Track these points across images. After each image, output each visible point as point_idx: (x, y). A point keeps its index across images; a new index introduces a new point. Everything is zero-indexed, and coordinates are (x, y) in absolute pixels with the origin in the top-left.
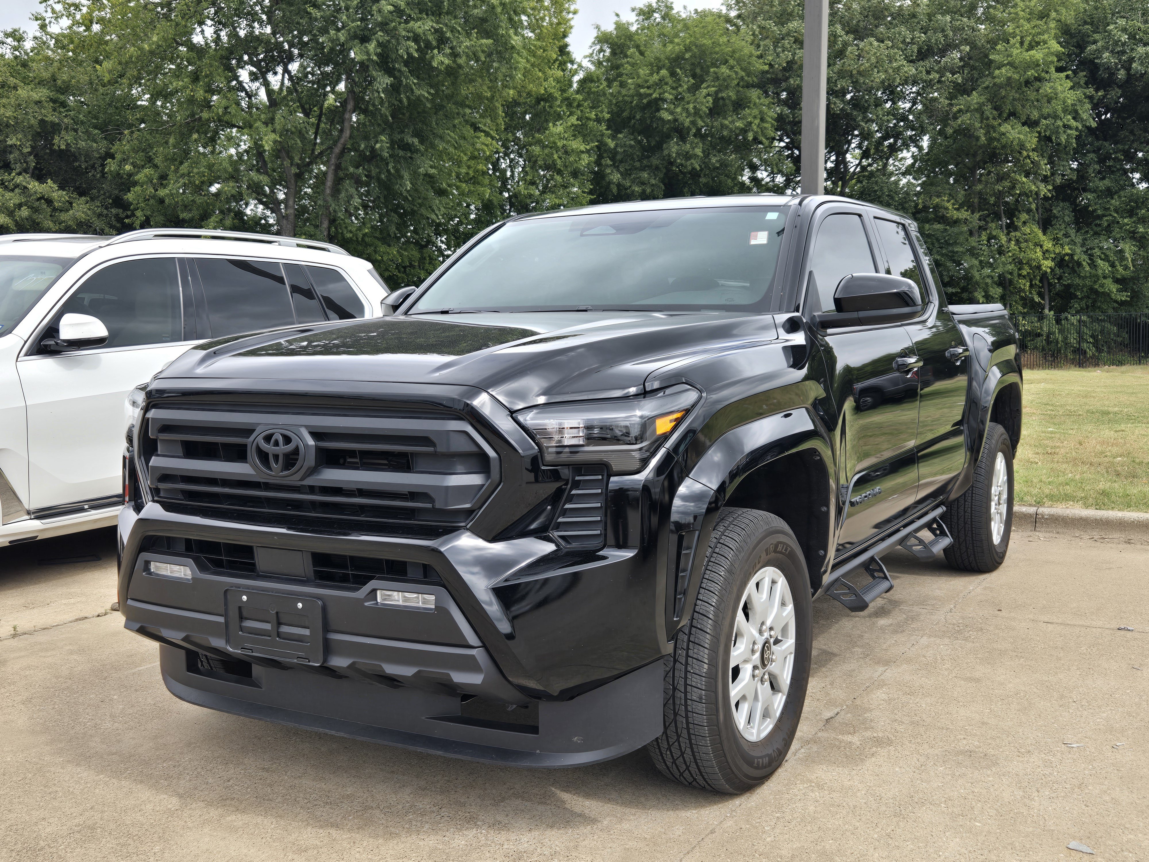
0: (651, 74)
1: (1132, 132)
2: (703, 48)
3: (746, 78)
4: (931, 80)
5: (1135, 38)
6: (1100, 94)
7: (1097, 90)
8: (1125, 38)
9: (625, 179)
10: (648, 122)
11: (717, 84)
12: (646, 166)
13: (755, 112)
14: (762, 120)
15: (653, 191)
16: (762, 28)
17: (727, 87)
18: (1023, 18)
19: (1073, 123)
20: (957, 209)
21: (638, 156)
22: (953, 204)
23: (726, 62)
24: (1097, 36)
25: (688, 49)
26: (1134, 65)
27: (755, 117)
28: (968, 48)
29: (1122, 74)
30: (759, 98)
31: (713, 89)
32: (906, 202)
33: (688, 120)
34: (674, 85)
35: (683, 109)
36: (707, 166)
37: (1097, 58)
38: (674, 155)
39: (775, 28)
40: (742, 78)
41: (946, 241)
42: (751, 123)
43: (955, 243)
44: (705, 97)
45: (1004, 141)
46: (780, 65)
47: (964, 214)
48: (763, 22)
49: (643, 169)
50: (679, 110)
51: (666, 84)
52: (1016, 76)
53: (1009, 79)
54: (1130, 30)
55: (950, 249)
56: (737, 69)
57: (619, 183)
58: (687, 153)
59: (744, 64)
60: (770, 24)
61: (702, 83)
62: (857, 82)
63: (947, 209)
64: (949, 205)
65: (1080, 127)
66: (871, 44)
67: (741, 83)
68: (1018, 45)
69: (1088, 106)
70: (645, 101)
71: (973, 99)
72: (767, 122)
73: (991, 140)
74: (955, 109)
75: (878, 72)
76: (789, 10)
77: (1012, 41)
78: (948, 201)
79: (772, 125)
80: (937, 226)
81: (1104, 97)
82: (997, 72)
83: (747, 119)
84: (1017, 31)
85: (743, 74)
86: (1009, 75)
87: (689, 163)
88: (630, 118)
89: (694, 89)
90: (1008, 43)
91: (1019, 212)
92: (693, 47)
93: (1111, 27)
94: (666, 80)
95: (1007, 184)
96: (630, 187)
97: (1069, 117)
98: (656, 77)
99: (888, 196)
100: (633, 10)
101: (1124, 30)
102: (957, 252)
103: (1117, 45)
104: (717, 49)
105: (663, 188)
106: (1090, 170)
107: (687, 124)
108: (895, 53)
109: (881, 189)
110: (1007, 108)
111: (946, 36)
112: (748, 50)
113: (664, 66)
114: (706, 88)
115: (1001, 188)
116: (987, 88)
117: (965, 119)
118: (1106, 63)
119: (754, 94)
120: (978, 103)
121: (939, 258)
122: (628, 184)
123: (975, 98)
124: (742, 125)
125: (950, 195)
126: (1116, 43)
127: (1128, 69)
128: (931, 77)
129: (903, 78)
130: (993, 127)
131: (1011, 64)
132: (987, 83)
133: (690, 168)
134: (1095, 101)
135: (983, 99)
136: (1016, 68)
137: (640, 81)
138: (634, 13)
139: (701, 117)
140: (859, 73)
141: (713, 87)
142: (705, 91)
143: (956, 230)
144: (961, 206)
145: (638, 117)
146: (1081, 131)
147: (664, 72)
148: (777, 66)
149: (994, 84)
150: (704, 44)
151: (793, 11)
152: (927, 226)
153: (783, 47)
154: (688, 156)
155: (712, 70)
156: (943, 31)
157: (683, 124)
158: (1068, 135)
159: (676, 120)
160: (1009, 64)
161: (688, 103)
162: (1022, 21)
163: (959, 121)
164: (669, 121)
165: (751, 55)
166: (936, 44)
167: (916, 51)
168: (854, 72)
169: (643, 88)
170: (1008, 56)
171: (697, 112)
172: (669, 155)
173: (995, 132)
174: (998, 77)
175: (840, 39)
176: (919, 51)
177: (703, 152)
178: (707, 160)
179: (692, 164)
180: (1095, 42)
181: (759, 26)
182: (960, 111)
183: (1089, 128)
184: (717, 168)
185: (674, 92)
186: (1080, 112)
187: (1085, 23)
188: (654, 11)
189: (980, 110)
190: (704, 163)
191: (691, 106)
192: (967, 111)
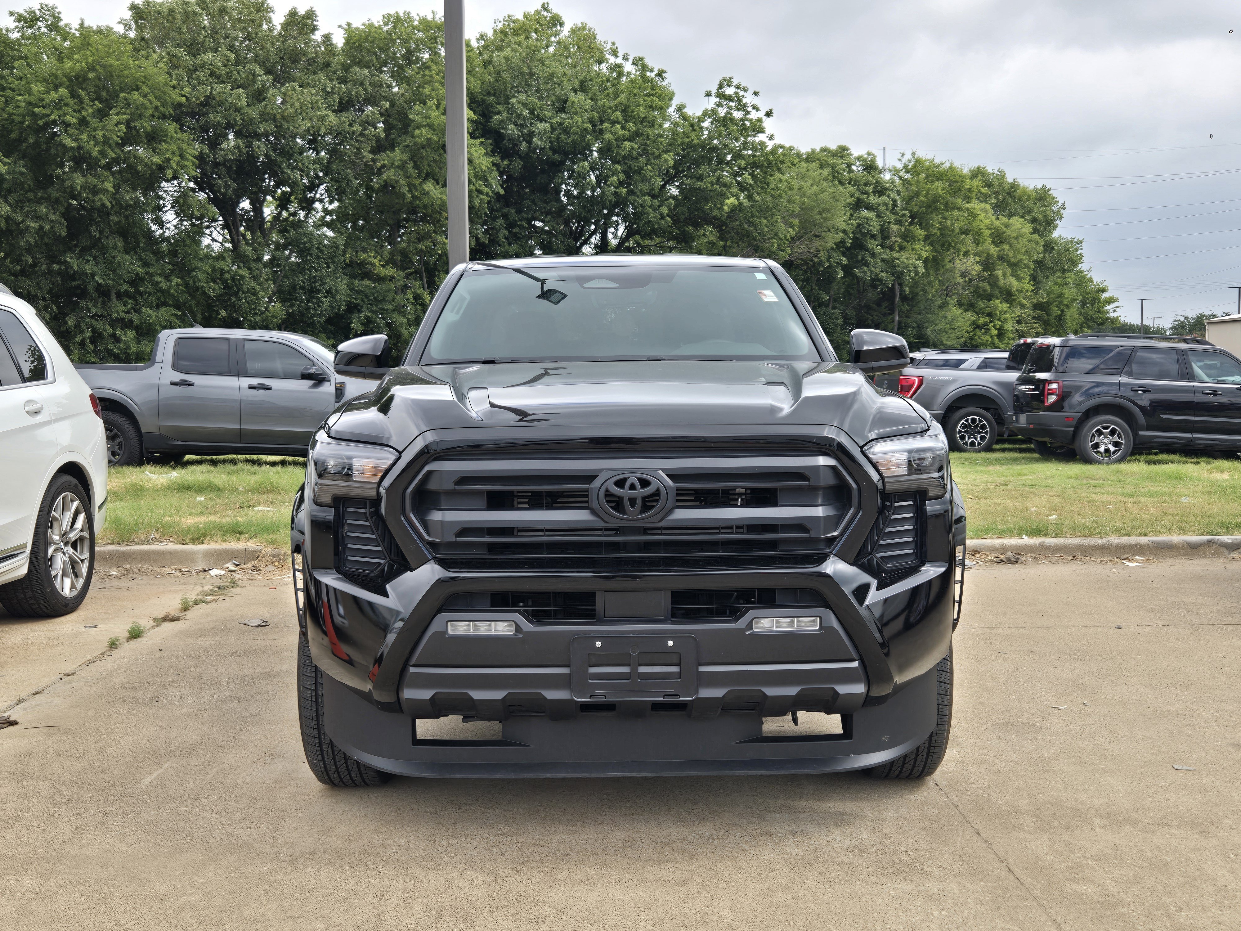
0: (48, 92)
1: (533, 201)
2: (109, 69)
3: (162, 109)
4: (353, 132)
5: (534, 114)
6: (505, 163)
7: (502, 159)
8: (526, 112)
9: (15, 212)
10: (44, 147)
11: (128, 111)
12: (42, 198)
13: (174, 147)
14: (182, 156)
15: (52, 227)
16: (172, 56)
17: (140, 116)
18: (438, 81)
19: (486, 190)
20: (383, 266)
21: (29, 186)
22: (380, 261)
23: (137, 88)
24: (500, 108)
25: (91, 68)
26: (535, 139)
27: (173, 153)
28: (387, 105)
29: (524, 146)
30: (176, 132)
31: (124, 116)
32: (335, 256)
33: (97, 149)
34: (76, 107)
35: (89, 136)
36: (118, 202)
37: (503, 128)
38: (79, 187)
39: (187, 58)
40: (157, 108)
41: (375, 298)
42: (168, 160)
43: (384, 300)
44: (116, 125)
45: (426, 200)
46: (197, 99)
47: (390, 271)
48: (173, 49)
49: (39, 201)
50: (84, 137)
51: (67, 105)
52: (435, 138)
53: (429, 140)
54: (531, 106)
55: (380, 306)
56: (152, 98)
57: (8, 216)
58: (95, 186)
59: (158, 94)
60: (181, 52)
61: (111, 109)
62: (281, 126)
63: (374, 265)
64: (376, 262)
65: (490, 194)
66: (294, 89)
67: (156, 114)
68: (434, 108)
69: (496, 173)
70: (40, 123)
71: (396, 156)
72: (187, 160)
73: (414, 197)
74: (379, 165)
75: (303, 119)
76: (201, 40)
77: (429, 103)
78: (375, 258)
79: (194, 164)
80: (367, 282)
81: (508, 166)
82: (417, 132)
83: (164, 154)
84: (434, 94)
85: (158, 103)
86: (429, 136)
87: (96, 198)
88: (20, 141)
89: (102, 114)
90: (425, 104)
91: (439, 271)
92: (98, 67)
93: (513, 100)
94: (66, 101)
95: (429, 243)
96: (23, 222)
97: (481, 182)
98: (54, 95)
99: (318, 248)
100: (11, 14)
101: (525, 105)
102: (387, 309)
103: (519, 118)
104: (126, 72)
105: (66, 224)
106: (501, 235)
107: (95, 154)
108: (318, 100)
109: (310, 241)
110: (425, 168)
111: (365, 89)
112: (162, 78)
113: (61, 85)
114: (117, 114)
115: (423, 248)
116: (407, 146)
117: (389, 175)
118: (511, 134)
119: (171, 128)
120: (400, 160)
121: (370, 315)
122: (20, 219)
123: (398, 155)
124: (159, 161)
125: (376, 252)
126: (519, 116)
127: (530, 142)
128: (354, 129)
129: (328, 127)
130: (414, 186)
131: (430, 126)
132: (408, 141)
133: (98, 204)
134: (501, 169)
135: (405, 157)
136: (434, 130)
137: (32, 99)
138: (13, 18)
139: (110, 146)
140: (284, 118)
141: (125, 114)
142: (116, 118)
143: (384, 287)
144: (387, 263)
145: (31, 141)
146: (490, 197)
147: (63, 91)
148: (194, 99)
149: (415, 143)
150: (111, 66)
151: (204, 42)
152: (356, 282)
153: (198, 78)
154: (95, 191)
155: (122, 95)
156: (362, 84)
157: (90, 154)
158: (481, 200)
159: (80, 148)
160: (428, 125)
161: (95, 130)
162: (436, 84)
163: (384, 176)
164: (72, 148)
165: (166, 84)
166: (356, 97)
167: (337, 100)
168: (278, 116)
169: (39, 107)
170: (426, 117)
171: (106, 141)
172: (72, 187)
173: (416, 190)
174: (418, 137)
175: (260, 78)
176: (340, 102)
177: (114, 187)
178: (118, 196)
179: (101, 199)
180: (499, 113)
181: (168, 53)
182: (383, 166)
183: (498, 194)
184: (130, 206)
185: (78, 115)
186: (489, 178)
187: (489, 94)
188: (38, 20)
189: (402, 167)
190: (115, 199)
191: (100, 133)
192: (391, 167)
